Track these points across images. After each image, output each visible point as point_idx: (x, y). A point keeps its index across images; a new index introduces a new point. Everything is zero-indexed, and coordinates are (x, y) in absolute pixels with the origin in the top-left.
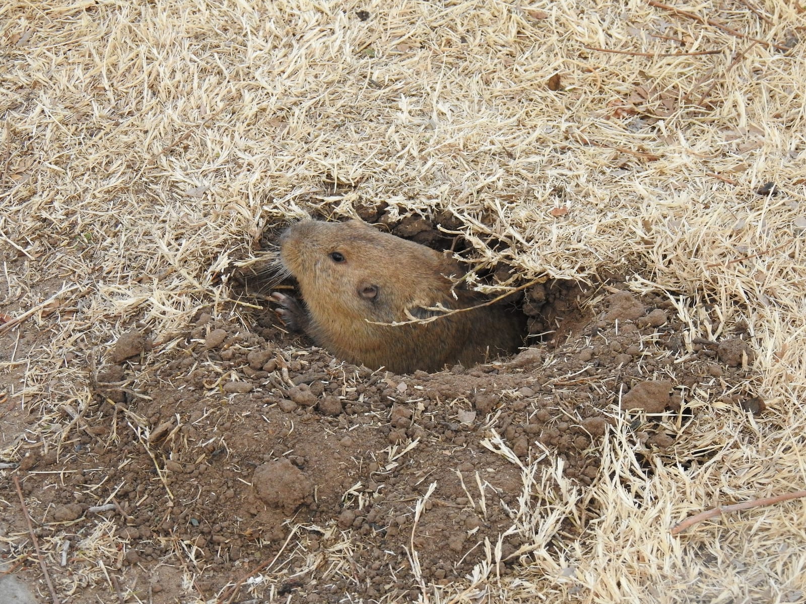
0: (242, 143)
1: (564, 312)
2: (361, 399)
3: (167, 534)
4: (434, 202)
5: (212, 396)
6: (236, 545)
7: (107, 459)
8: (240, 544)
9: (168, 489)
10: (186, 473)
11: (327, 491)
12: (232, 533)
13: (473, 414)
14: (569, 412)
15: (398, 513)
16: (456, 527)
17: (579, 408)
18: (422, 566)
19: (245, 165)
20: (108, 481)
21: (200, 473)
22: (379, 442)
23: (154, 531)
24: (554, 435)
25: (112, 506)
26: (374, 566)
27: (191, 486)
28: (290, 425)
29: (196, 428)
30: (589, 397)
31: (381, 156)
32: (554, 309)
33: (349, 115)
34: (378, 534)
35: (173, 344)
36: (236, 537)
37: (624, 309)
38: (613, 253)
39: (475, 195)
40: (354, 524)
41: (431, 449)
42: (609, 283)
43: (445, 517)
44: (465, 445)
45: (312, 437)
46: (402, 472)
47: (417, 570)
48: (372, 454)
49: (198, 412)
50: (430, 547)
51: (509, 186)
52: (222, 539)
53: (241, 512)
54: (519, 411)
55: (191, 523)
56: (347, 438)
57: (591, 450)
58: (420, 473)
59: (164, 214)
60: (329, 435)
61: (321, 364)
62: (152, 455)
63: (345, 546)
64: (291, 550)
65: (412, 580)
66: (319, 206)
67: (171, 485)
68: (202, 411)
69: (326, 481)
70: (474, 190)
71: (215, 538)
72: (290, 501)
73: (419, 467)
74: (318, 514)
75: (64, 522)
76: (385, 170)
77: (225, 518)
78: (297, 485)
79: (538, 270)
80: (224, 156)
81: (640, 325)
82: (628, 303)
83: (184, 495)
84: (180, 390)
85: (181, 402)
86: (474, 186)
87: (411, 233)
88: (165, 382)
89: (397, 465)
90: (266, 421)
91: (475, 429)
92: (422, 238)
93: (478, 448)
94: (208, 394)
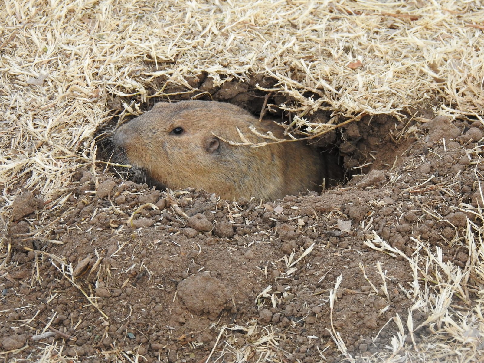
0: (64, 38)
1: (378, 146)
2: (247, 222)
3: (108, 348)
4: (247, 67)
5: (121, 233)
6: (172, 349)
7: (34, 297)
8: (176, 348)
9: (101, 312)
10: (114, 297)
11: (242, 296)
12: (167, 340)
13: (349, 222)
14: (430, 212)
15: (313, 305)
16: (368, 309)
17: (437, 208)
18: (346, 343)
19: (73, 55)
20: (41, 314)
21: (127, 295)
22: (275, 253)
23: (96, 348)
24: (425, 230)
25: (50, 333)
26: (302, 350)
27: (122, 306)
28: (198, 247)
29: (115, 259)
30: (443, 199)
31: (187, 37)
32: (368, 145)
33: (145, 8)
34: (297, 325)
35: (63, 200)
36: (172, 342)
37: (444, 130)
38: (412, 92)
39: (279, 58)
40: (273, 319)
41: (323, 253)
42: (419, 115)
43: (356, 302)
44: (350, 247)
45: (218, 255)
46: (302, 274)
47: (342, 347)
48: (272, 263)
49: (113, 246)
50: (350, 328)
51: (304, 49)
52: (159, 346)
53: (171, 322)
54: (389, 215)
55: (128, 337)
56: (249, 252)
57: (456, 239)
58: (319, 273)
59: (13, 102)
60: (233, 252)
61: (203, 199)
62: (79, 287)
63: (269, 338)
64: (221, 348)
65: (339, 356)
66: (149, 80)
67: (102, 308)
68: (117, 245)
69: (240, 288)
70: (277, 55)
71: (154, 345)
72: (214, 307)
73: (316, 268)
74: (239, 316)
75: (13, 351)
76: (194, 47)
77: (158, 328)
78: (220, 292)
79: (357, 109)
80: (51, 49)
81: (462, 142)
82: (447, 126)
83: (117, 314)
84: (89, 232)
85: (94, 241)
86: (276, 52)
87: (231, 95)
88: (72, 228)
89: (296, 269)
90: (177, 246)
91: (355, 234)
92: (240, 99)
93: (362, 248)
94: (117, 231)
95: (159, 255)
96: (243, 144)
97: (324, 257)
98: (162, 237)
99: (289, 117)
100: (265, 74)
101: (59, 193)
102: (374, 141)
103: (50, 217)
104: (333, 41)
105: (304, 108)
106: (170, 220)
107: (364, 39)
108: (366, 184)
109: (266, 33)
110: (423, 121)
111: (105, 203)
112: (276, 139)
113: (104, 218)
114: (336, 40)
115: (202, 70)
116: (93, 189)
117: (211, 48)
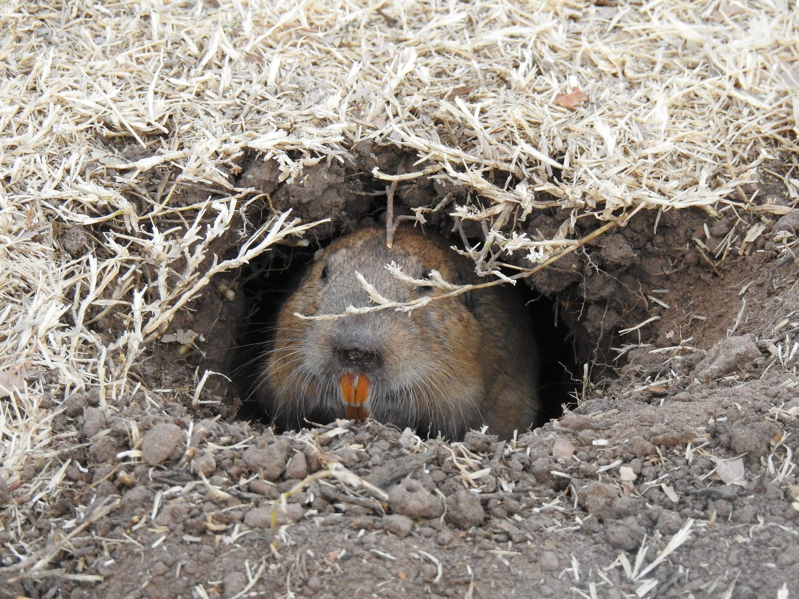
2: (505, 486)
5: (240, 541)
13: (738, 463)
22: (598, 552)
31: (172, 72)
32: (645, 279)
35: (56, 478)
39: (395, 101)
44: (761, 520)
46: (674, 592)
48: (601, 574)
51: (440, 74)
58: (715, 584)
61: (384, 444)
70: (388, 93)
73: (703, 575)
76: (198, 95)
79: (630, 201)
84: (159, 547)
85: (183, 567)
86: (383, 87)
87: (312, 193)
88: (114, 541)
89: (656, 582)
90: (384, 559)
91: (761, 489)
92: (328, 202)
93: (787, 520)
94: (227, 540)
95: (351, 585)
96: (379, 308)
97: (715, 549)
98: (343, 541)
99: (458, 232)
100: (379, 140)
101: (36, 464)
102: (657, 268)
103: (32, 520)
104: (491, 47)
105: (498, 209)
106: (333, 501)
107: (559, 38)
108: (721, 371)
109: (340, 46)
110: (776, 212)
111: (169, 477)
112: (449, 286)
113: (186, 510)
114: (500, 44)
115: (241, 144)
116: (127, 446)
117: (237, 93)
